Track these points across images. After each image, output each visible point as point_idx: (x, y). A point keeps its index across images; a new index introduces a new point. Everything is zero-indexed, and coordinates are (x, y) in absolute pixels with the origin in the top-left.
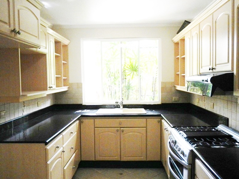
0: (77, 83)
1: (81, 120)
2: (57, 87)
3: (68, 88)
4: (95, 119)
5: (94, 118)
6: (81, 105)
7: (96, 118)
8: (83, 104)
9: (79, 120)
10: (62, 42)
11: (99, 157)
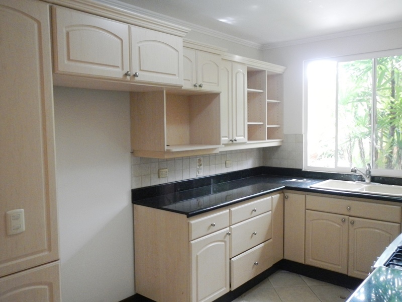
0: (296, 135)
1: (286, 194)
2: (249, 139)
3: (282, 141)
4: (307, 196)
5: (307, 193)
6: (300, 170)
7: (308, 193)
8: (303, 170)
9: (282, 194)
10: (266, 70)
11: (311, 260)
